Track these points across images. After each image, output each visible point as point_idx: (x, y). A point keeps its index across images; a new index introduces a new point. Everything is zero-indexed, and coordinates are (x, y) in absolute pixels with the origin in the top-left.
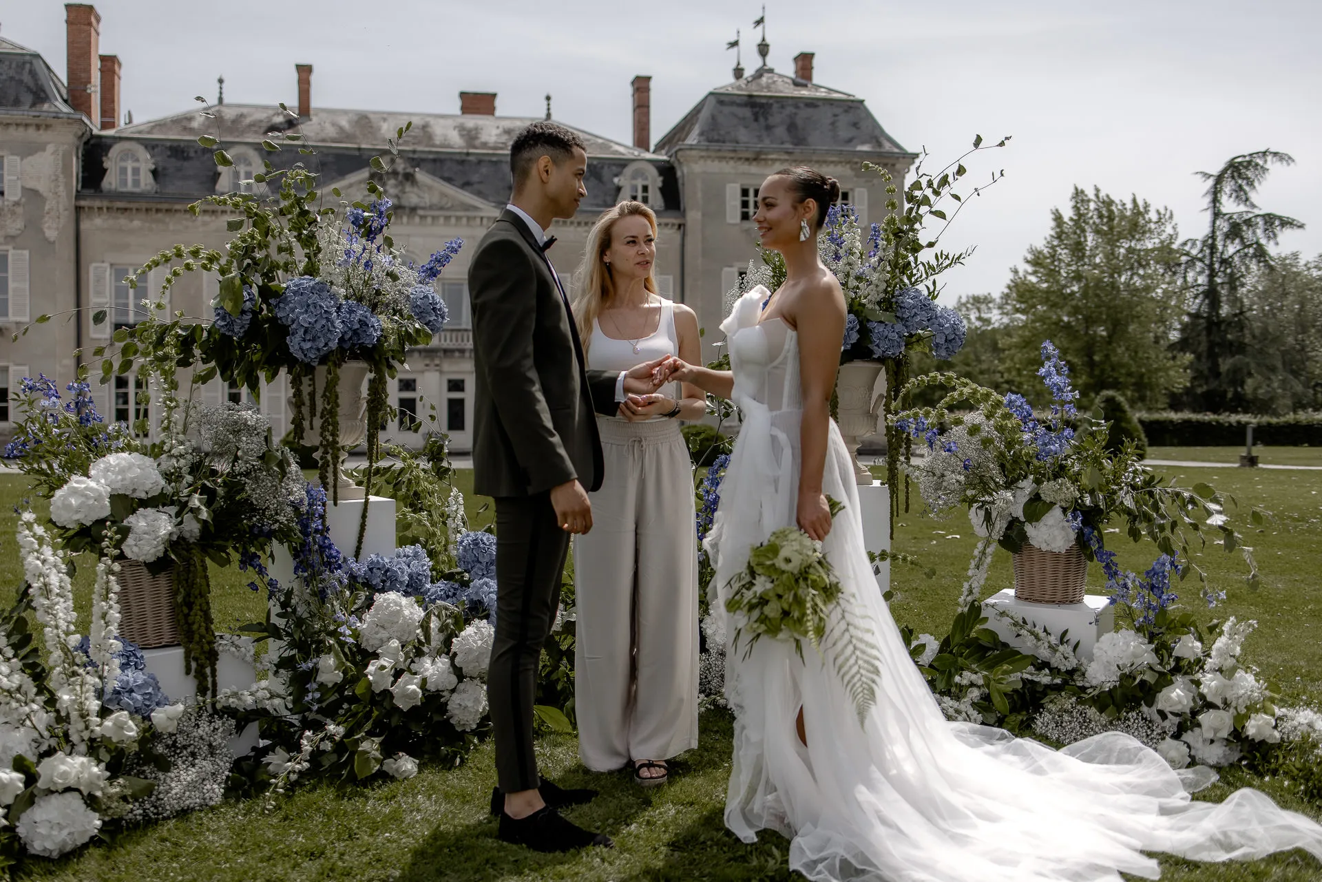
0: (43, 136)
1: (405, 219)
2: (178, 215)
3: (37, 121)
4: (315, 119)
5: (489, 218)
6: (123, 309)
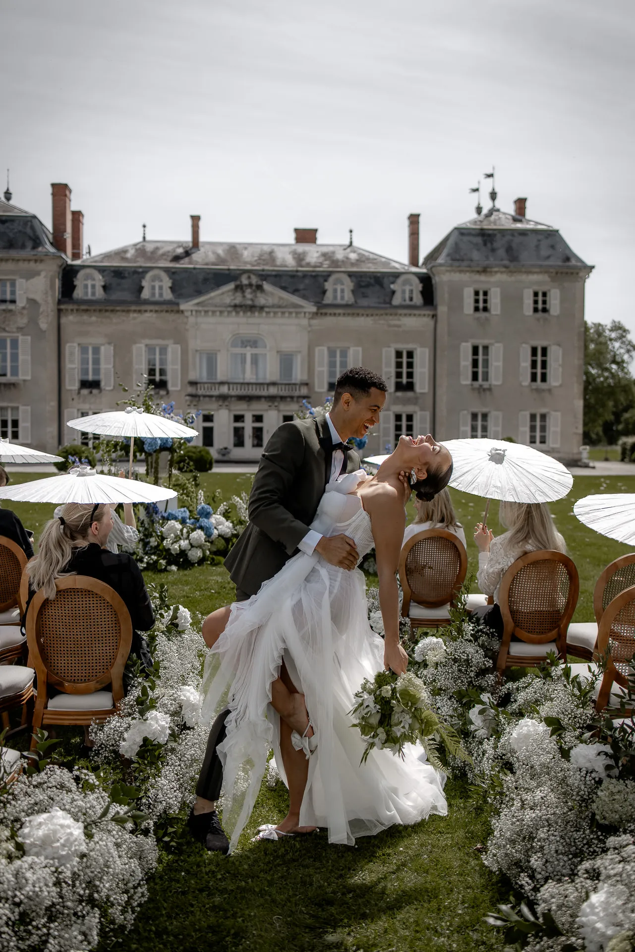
0: (40, 266)
1: (257, 314)
2: (118, 313)
3: (35, 258)
4: (202, 250)
5: (309, 313)
6: (85, 371)
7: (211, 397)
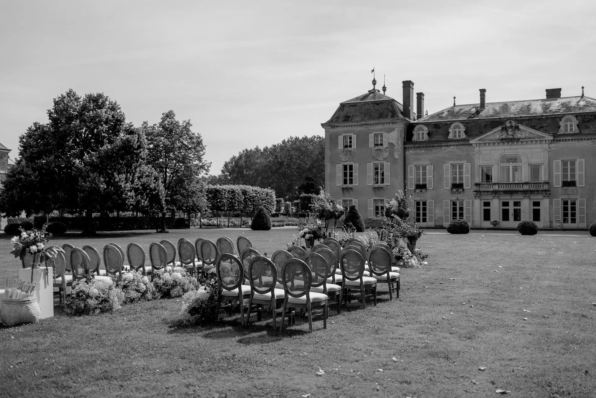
0: (395, 126)
1: (515, 143)
2: (436, 148)
3: (392, 121)
4: (487, 108)
5: (549, 140)
6: (419, 180)
7: (488, 192)
